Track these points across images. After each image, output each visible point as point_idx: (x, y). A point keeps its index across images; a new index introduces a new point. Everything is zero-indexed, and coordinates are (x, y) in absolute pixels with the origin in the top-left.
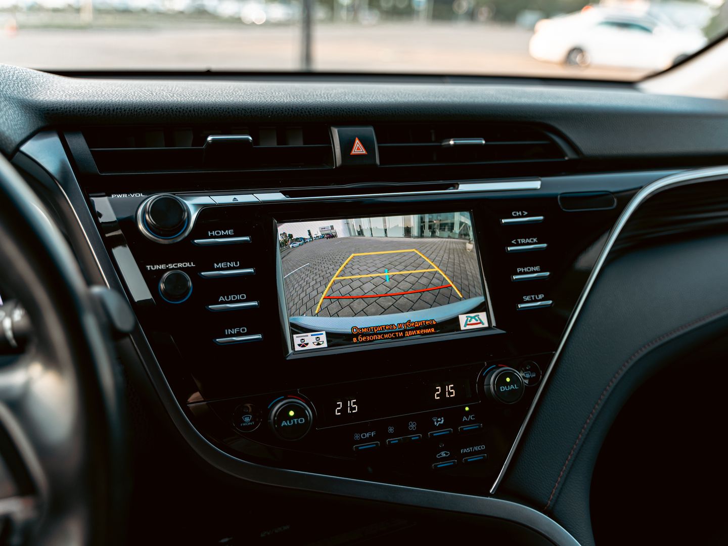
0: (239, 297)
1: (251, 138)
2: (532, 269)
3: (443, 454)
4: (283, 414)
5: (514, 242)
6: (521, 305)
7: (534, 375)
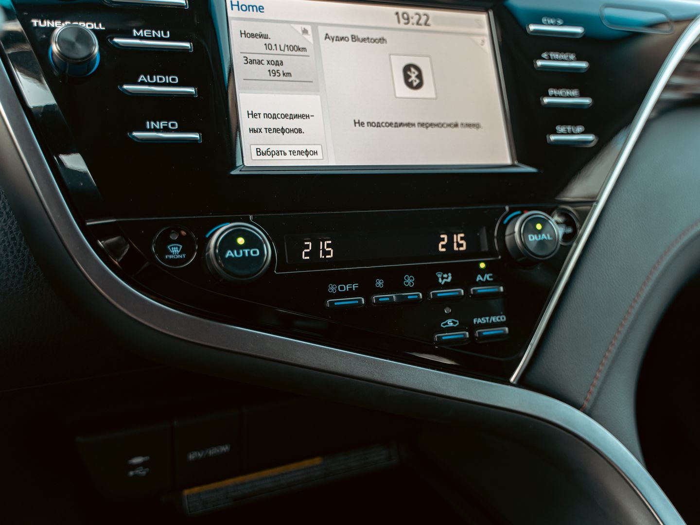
0: (168, 79)
2: (568, 92)
3: (450, 323)
4: (229, 241)
5: (545, 55)
6: (553, 138)
7: (570, 230)
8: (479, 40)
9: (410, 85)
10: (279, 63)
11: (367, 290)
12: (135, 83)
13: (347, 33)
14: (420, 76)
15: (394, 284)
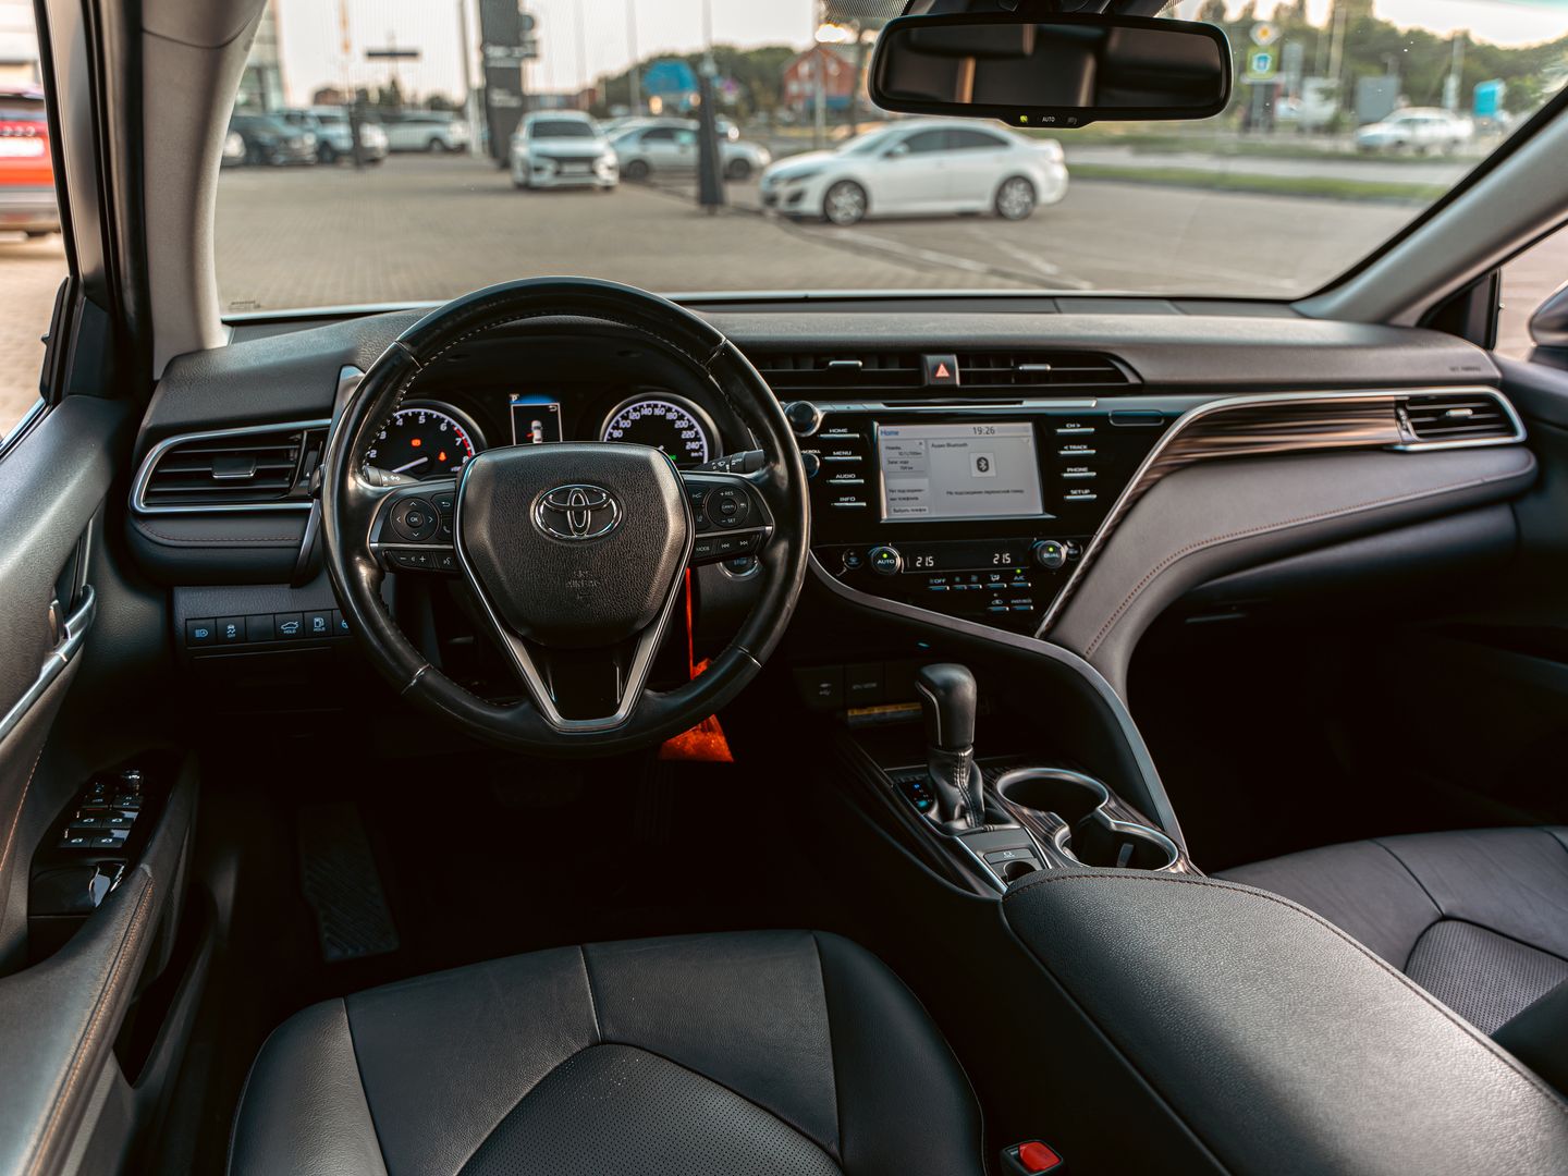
0: (850, 476)
1: (860, 363)
2: (1080, 469)
3: (997, 602)
4: (879, 556)
5: (1066, 447)
6: (1068, 497)
7: (1076, 552)
8: (1025, 439)
9: (981, 470)
10: (906, 462)
11: (950, 582)
12: (835, 479)
13: (945, 443)
14: (987, 464)
15: (966, 579)
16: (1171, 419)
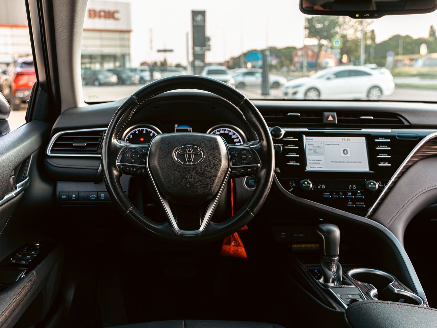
0: (294, 154)
1: (299, 114)
2: (384, 155)
3: (350, 203)
4: (304, 183)
5: (379, 146)
6: (379, 165)
7: (382, 186)
8: (362, 143)
9: (345, 154)
10: (315, 150)
11: (331, 194)
12: (288, 155)
13: (331, 143)
14: (347, 152)
15: (338, 194)
16: (421, 138)
